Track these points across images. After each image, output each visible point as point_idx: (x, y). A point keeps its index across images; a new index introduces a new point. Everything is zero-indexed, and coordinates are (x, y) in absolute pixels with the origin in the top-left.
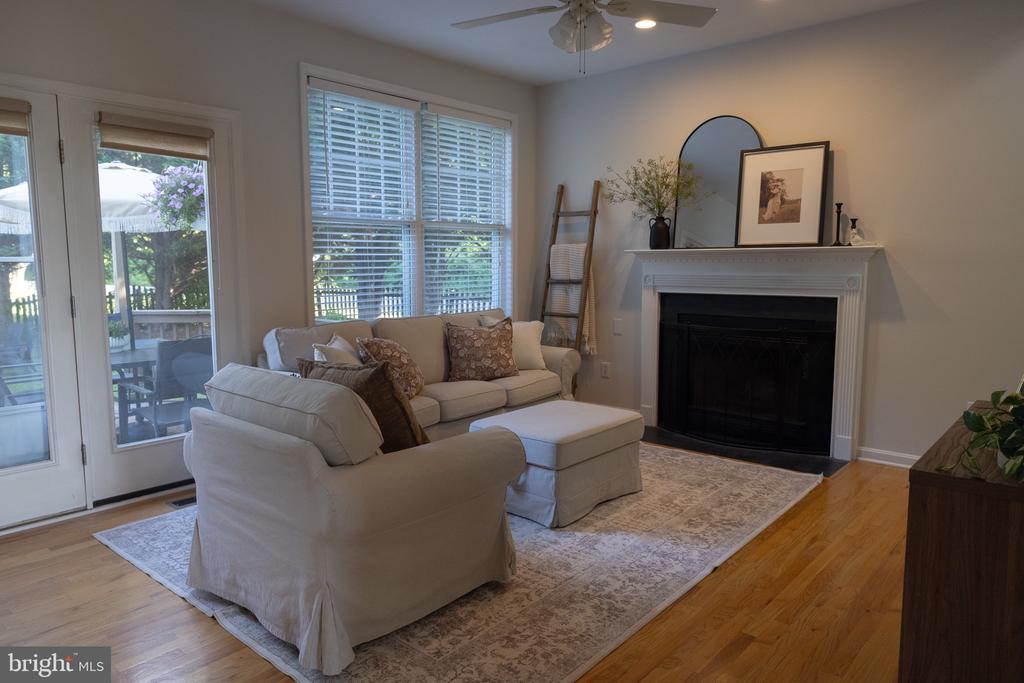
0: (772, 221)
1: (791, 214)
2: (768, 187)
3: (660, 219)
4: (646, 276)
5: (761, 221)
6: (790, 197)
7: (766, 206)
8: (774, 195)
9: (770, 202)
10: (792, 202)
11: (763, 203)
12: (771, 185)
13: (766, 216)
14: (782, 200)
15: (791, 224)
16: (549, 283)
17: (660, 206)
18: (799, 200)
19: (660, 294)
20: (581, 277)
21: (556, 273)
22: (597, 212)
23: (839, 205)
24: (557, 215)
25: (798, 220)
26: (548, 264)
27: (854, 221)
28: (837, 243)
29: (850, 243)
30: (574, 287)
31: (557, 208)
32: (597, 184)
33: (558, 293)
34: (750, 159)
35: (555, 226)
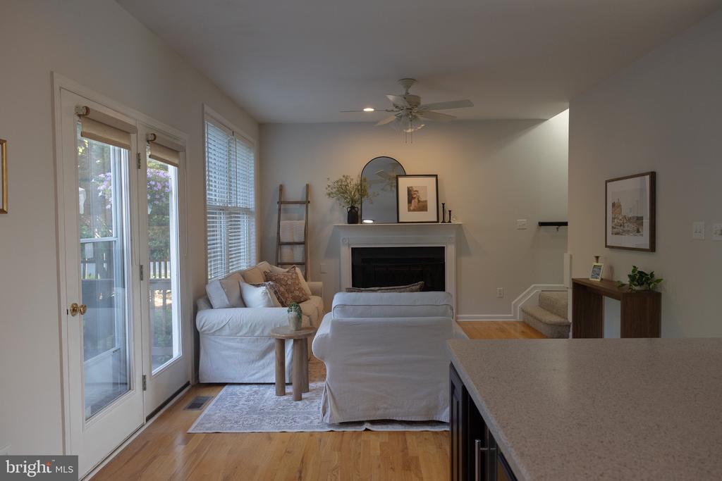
0: (414, 210)
1: (423, 207)
2: (411, 195)
3: (353, 208)
4: (344, 239)
5: (409, 210)
6: (422, 199)
8: (414, 198)
9: (413, 201)
10: (423, 202)
11: (410, 202)
12: (413, 193)
13: (412, 208)
15: (424, 212)
16: (280, 244)
17: (353, 201)
18: (426, 201)
19: (352, 248)
20: (302, 240)
21: (283, 239)
22: (309, 202)
23: (443, 204)
24: (280, 203)
25: (427, 210)
26: (278, 233)
27: (450, 211)
28: (444, 222)
29: (450, 222)
30: (298, 246)
31: (280, 198)
32: (308, 186)
33: (286, 250)
34: (400, 179)
35: (280, 210)
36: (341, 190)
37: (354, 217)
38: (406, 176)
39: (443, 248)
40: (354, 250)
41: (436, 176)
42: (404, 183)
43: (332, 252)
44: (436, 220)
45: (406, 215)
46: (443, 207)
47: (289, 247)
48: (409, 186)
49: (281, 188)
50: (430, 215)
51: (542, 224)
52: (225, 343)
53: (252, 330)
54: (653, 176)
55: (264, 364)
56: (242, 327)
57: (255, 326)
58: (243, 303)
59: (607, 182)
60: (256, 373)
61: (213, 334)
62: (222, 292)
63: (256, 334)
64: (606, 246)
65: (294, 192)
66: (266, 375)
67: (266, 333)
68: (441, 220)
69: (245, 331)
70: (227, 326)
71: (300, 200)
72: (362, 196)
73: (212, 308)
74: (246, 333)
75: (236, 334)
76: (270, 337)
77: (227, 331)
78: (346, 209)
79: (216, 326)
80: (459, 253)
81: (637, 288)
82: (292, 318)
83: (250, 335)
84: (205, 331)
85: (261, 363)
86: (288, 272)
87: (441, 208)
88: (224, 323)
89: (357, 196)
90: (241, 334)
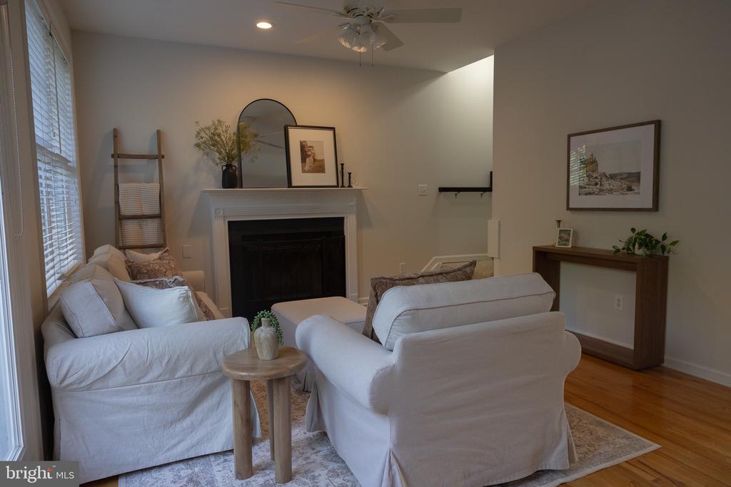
0: (309, 171)
1: (319, 168)
2: (305, 151)
3: (229, 166)
4: (217, 209)
5: (304, 171)
6: (318, 157)
7: (305, 162)
8: (309, 156)
9: (307, 160)
12: (306, 149)
13: (307, 168)
14: (315, 160)
15: (321, 174)
16: (121, 218)
17: (230, 157)
18: (323, 160)
19: (229, 222)
20: (157, 211)
21: (126, 210)
22: (163, 157)
23: (342, 165)
24: (116, 156)
25: (324, 173)
26: (117, 202)
27: (350, 174)
28: (343, 186)
29: (350, 186)
30: (149, 221)
31: (115, 150)
32: (158, 132)
33: (131, 228)
34: (292, 131)
35: (116, 166)
36: (210, 142)
37: (231, 179)
38: (297, 126)
39: (342, 219)
40: (232, 225)
41: (333, 129)
42: (296, 136)
43: (200, 228)
44: (335, 184)
45: (301, 177)
46: (342, 169)
47: (135, 222)
48: (302, 140)
49: (116, 134)
50: (328, 178)
51: (442, 190)
52: (115, 400)
53: (172, 369)
54: (658, 125)
55: (192, 423)
56: (151, 365)
57: (178, 359)
58: (132, 320)
59: (569, 136)
60: (179, 443)
61: (89, 387)
62: (100, 303)
63: (176, 376)
64: (568, 208)
65: (138, 139)
66: (199, 443)
67: (199, 368)
68: (340, 185)
69: (156, 371)
70: (120, 369)
71: (145, 152)
72: (240, 150)
73: (76, 337)
74: (158, 377)
75: (139, 379)
76: (203, 375)
77: (120, 377)
78: (219, 170)
79: (95, 372)
80: (360, 225)
83: (166, 377)
84: (71, 384)
85: (187, 422)
86: (160, 258)
87: (340, 169)
88: (114, 363)
89: (235, 152)
90: (149, 377)
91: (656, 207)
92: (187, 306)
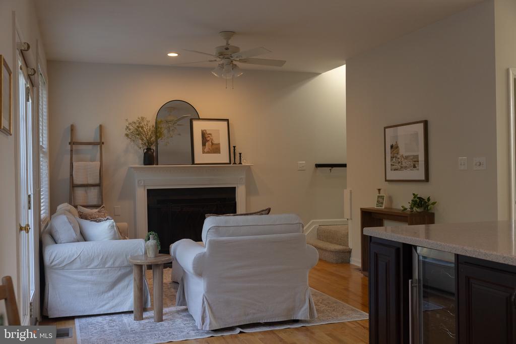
0: (208, 152)
1: (216, 149)
3: (149, 149)
4: (140, 180)
5: (204, 152)
6: (215, 142)
7: (205, 145)
8: (208, 141)
9: (207, 144)
10: (216, 144)
11: (204, 144)
12: (206, 136)
13: (206, 150)
14: (212, 144)
15: (217, 154)
16: (74, 186)
17: (150, 143)
18: (219, 144)
19: (147, 190)
20: (97, 182)
21: (78, 180)
22: (103, 143)
23: (234, 147)
24: (72, 143)
25: (220, 153)
26: (71, 175)
27: (240, 154)
28: (235, 163)
29: (240, 163)
30: (92, 188)
31: (72, 139)
32: (101, 126)
33: (80, 192)
34: (195, 123)
35: (72, 150)
36: (136, 132)
37: (150, 159)
38: (199, 119)
39: (234, 188)
40: (150, 192)
41: (227, 120)
42: (198, 126)
43: (127, 194)
44: (228, 162)
45: (201, 157)
46: (234, 150)
47: (83, 189)
48: (203, 129)
49: (72, 129)
50: (223, 157)
51: (318, 166)
52: (75, 276)
53: (104, 262)
54: (426, 123)
55: (113, 295)
56: (93, 260)
57: (107, 257)
58: (83, 237)
59: (385, 128)
60: (106, 304)
61: (63, 268)
62: (70, 226)
63: (106, 266)
64: (386, 180)
65: (86, 132)
66: (116, 305)
67: (117, 264)
68: (232, 162)
69: (95, 263)
70: (78, 259)
71: (92, 141)
72: (157, 137)
73: (56, 243)
74: (97, 266)
75: (87, 266)
76: (120, 268)
77: (77, 264)
78: (141, 152)
79: (66, 260)
80: (249, 193)
81: (418, 210)
82: (151, 245)
83: (101, 266)
84: (55, 265)
85: (110, 294)
86: (99, 212)
87: (232, 150)
88: (75, 256)
89: (153, 139)
90: (92, 266)
91: (427, 179)
92: (113, 231)
